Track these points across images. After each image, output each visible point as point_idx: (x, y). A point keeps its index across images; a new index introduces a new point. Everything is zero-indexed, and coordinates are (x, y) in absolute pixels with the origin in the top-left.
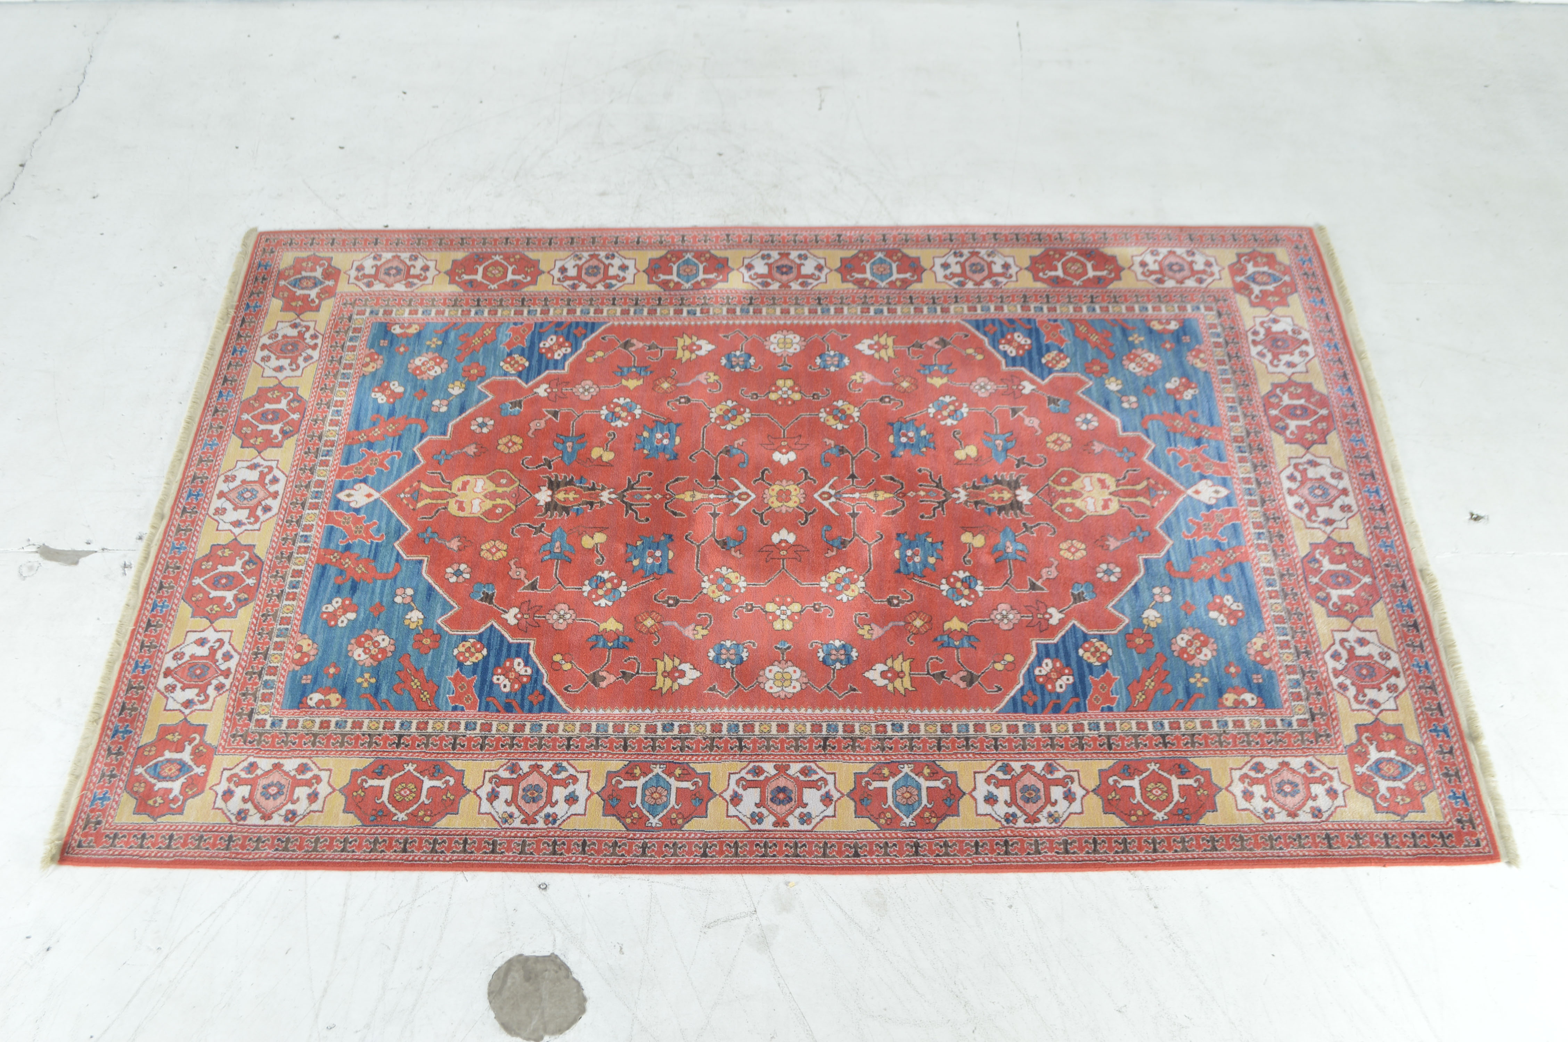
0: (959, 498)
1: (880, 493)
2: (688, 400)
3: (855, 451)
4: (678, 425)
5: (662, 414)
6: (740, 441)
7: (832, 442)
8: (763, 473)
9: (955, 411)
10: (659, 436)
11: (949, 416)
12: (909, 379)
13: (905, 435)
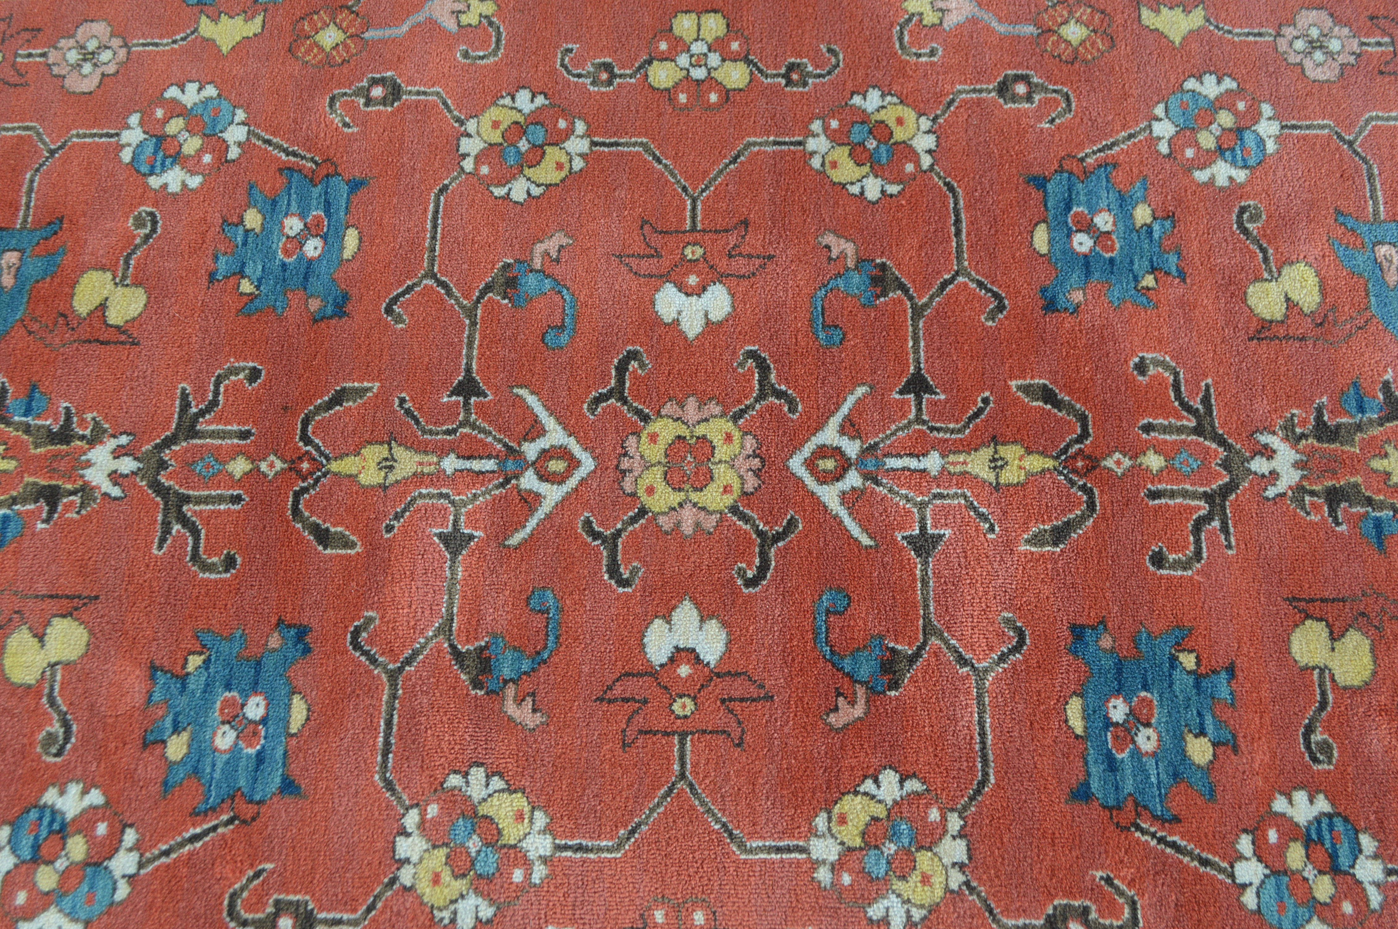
0: (1274, 476)
1: (1011, 452)
2: (395, 92)
3: (923, 287)
4: (355, 186)
5: (309, 144)
6: (552, 245)
7: (849, 248)
8: (622, 369)
9: (1239, 131)
10: (294, 225)
11: (1220, 151)
12: (1083, 12)
13: (1087, 227)
